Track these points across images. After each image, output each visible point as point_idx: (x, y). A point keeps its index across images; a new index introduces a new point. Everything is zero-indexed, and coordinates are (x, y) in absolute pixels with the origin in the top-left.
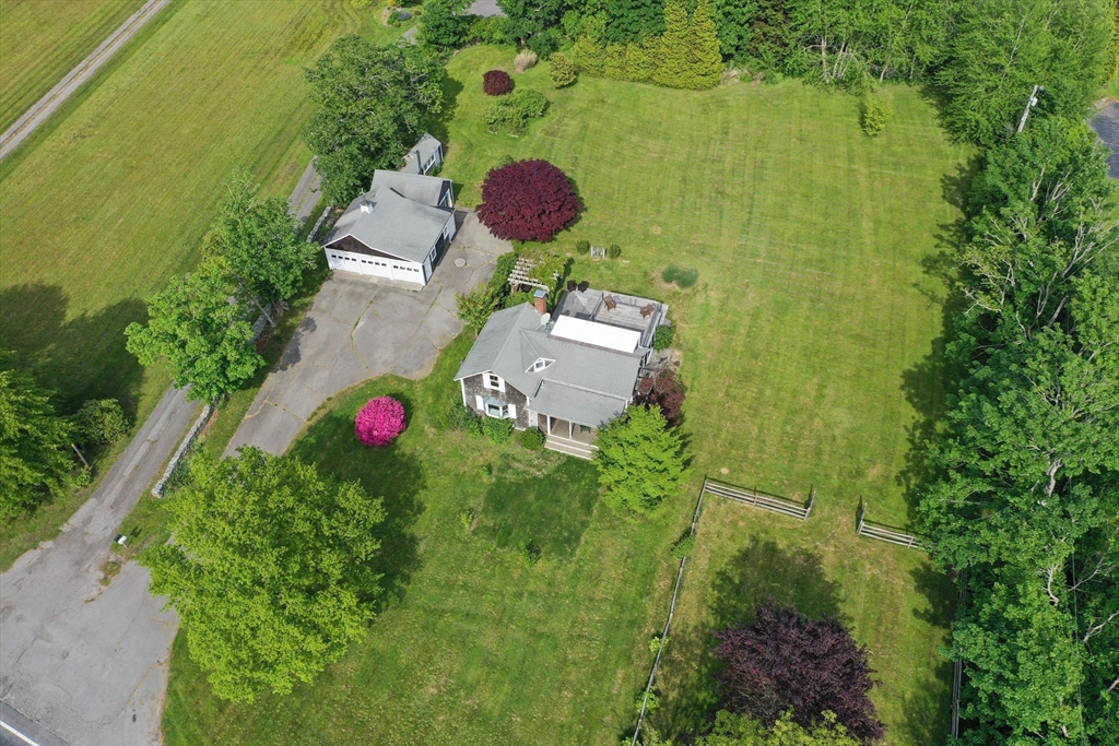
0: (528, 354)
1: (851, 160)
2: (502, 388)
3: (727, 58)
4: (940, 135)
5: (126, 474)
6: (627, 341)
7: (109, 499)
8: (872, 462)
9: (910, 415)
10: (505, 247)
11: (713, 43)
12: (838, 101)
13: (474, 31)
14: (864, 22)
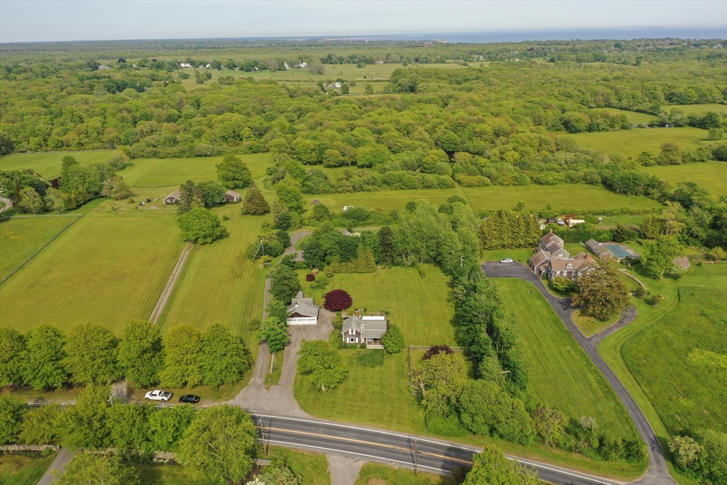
0: (359, 325)
1: (420, 283)
2: (354, 333)
3: (377, 263)
4: (442, 274)
5: (259, 370)
6: (382, 318)
7: (258, 376)
8: (446, 338)
9: (452, 329)
10: (334, 314)
11: (373, 259)
12: (411, 271)
13: (296, 265)
14: (413, 247)
